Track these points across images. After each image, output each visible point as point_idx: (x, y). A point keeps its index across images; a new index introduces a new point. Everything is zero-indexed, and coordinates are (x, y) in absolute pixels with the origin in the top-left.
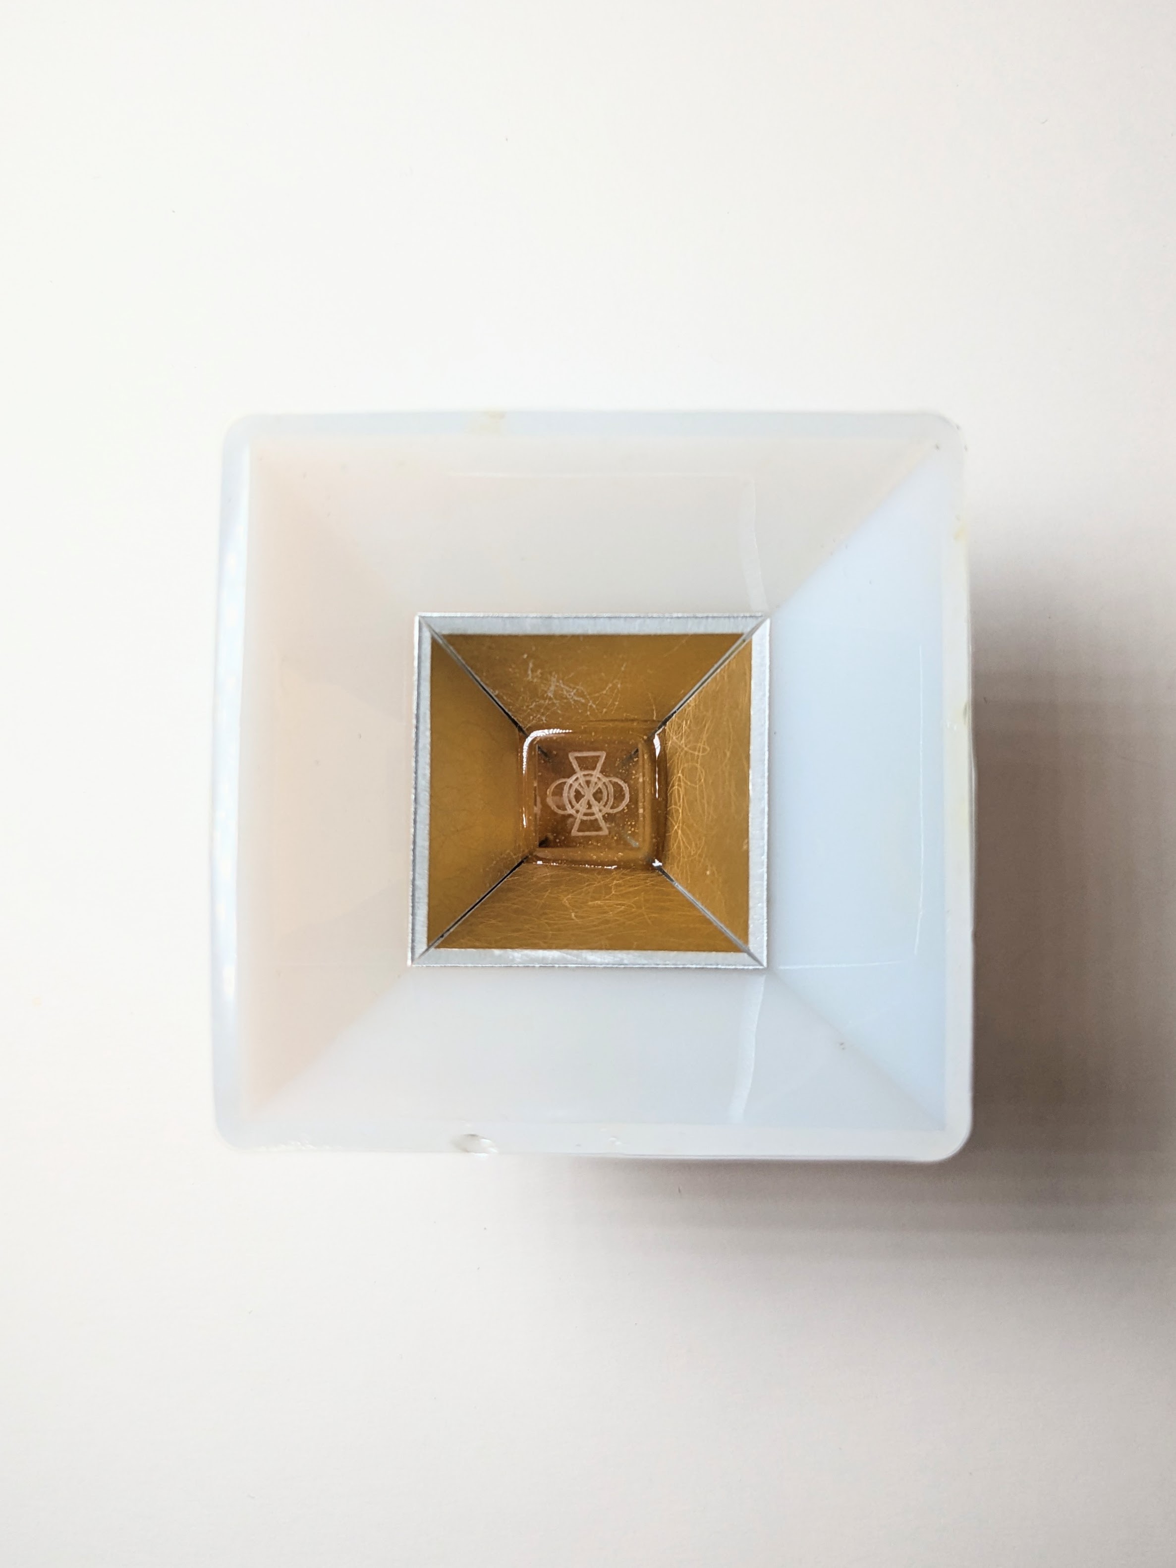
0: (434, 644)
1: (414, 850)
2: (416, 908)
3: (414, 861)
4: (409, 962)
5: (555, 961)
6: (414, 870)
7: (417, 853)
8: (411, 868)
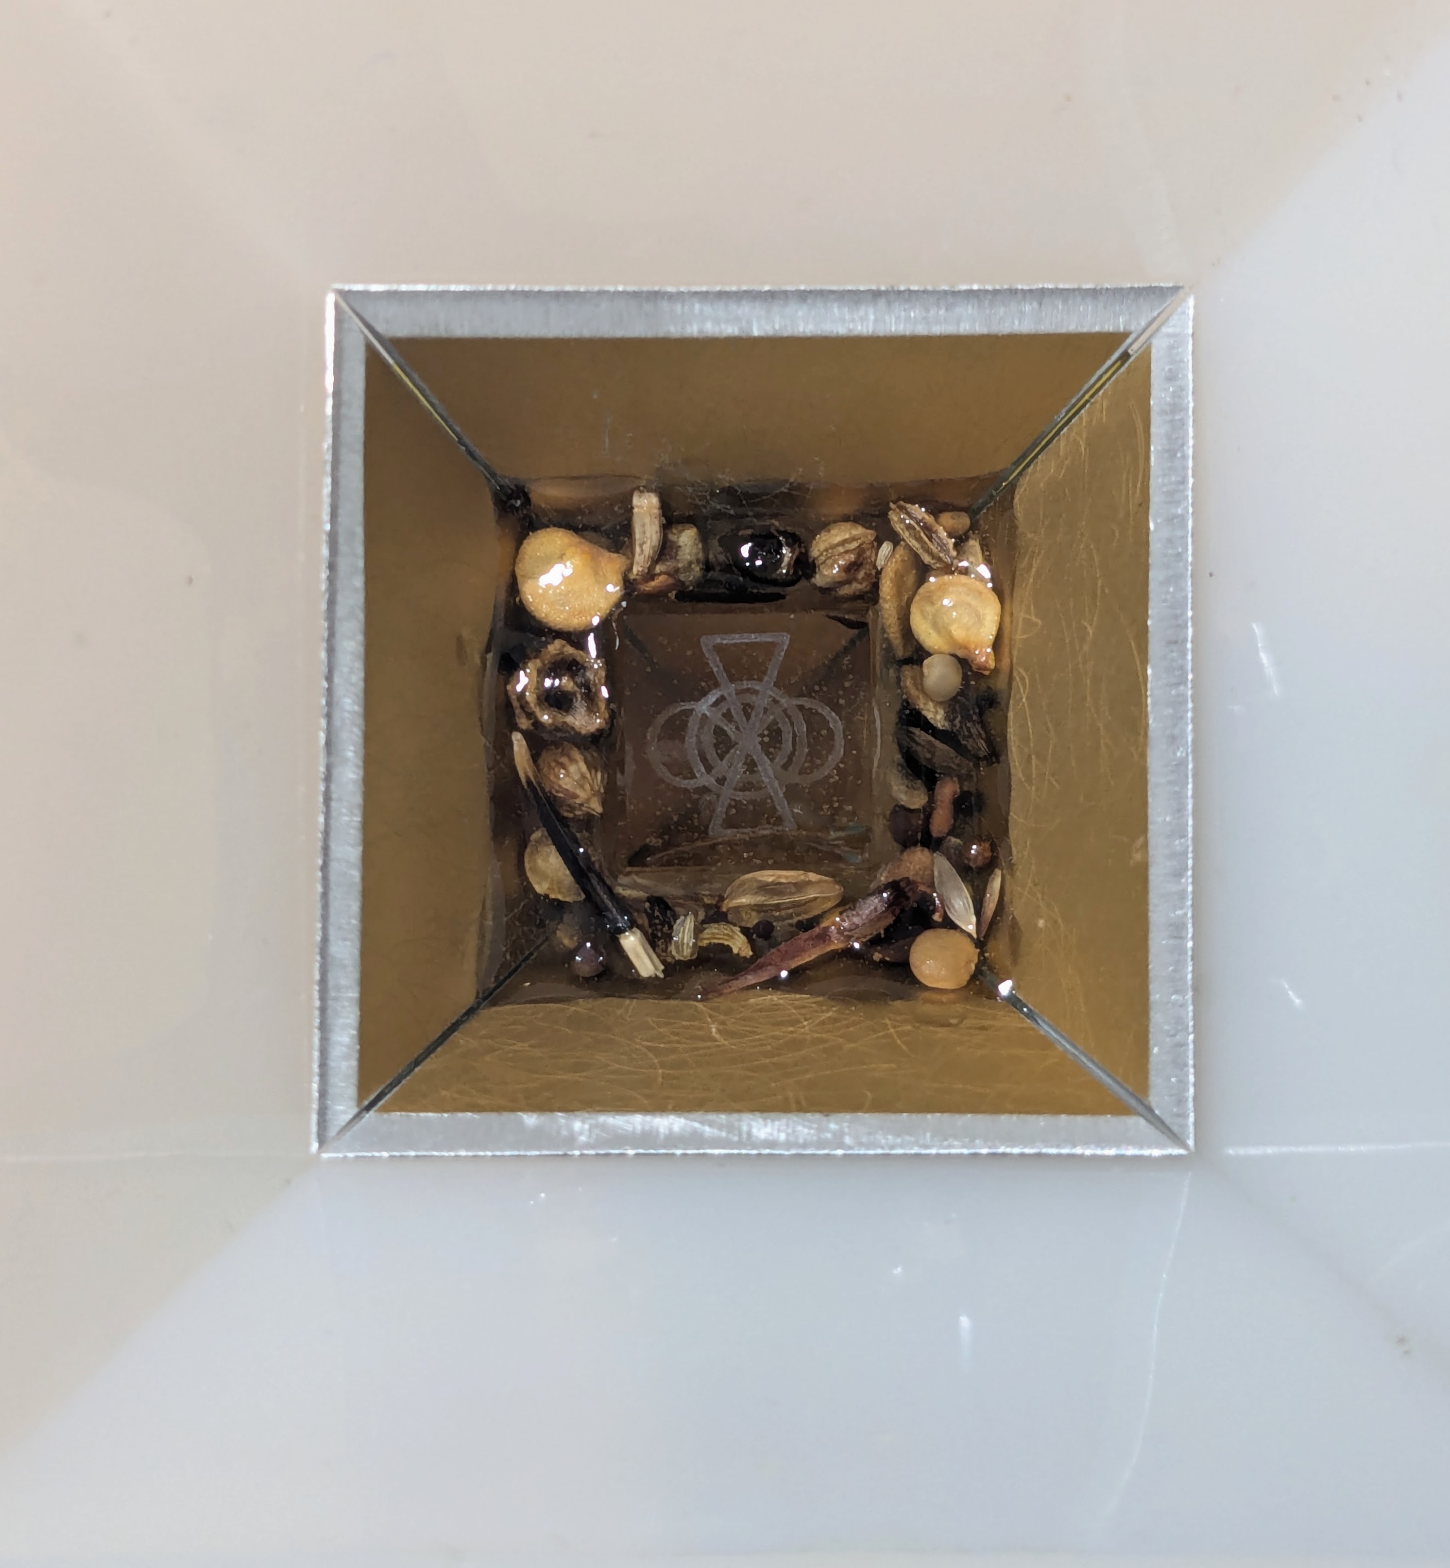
0: (373, 359)
1: (325, 868)
2: (330, 1012)
3: (325, 895)
4: (315, 1146)
5: (672, 1140)
6: (325, 918)
7: (333, 878)
8: (318, 912)
